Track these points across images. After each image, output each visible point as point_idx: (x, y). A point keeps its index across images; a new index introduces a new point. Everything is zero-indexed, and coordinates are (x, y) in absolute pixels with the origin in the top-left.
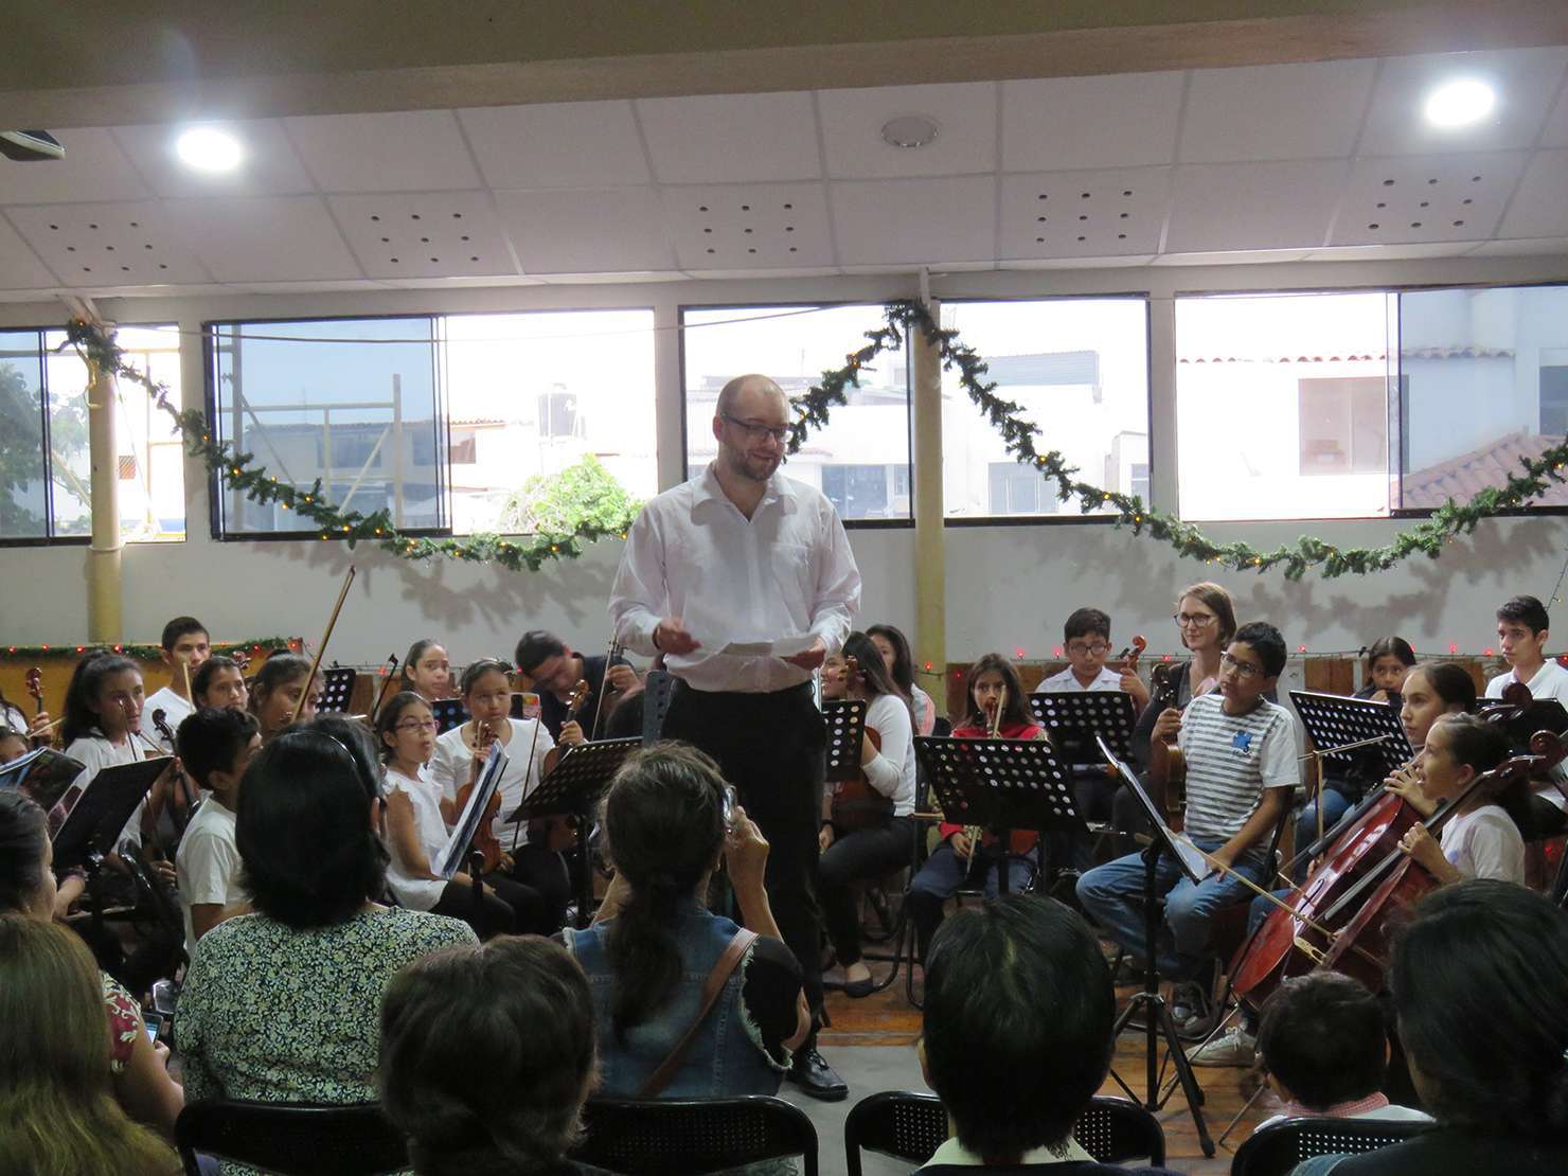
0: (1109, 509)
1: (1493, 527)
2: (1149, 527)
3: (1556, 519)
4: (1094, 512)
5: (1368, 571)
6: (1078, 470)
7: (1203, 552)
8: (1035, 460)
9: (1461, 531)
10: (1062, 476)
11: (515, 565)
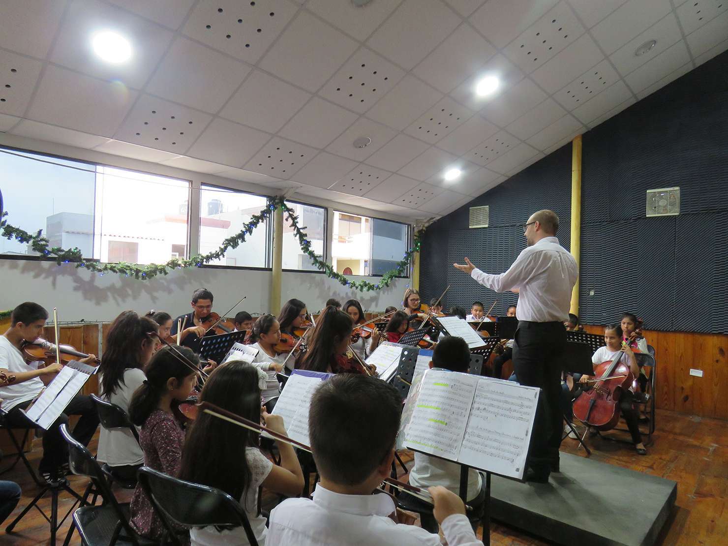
11: (137, 276)
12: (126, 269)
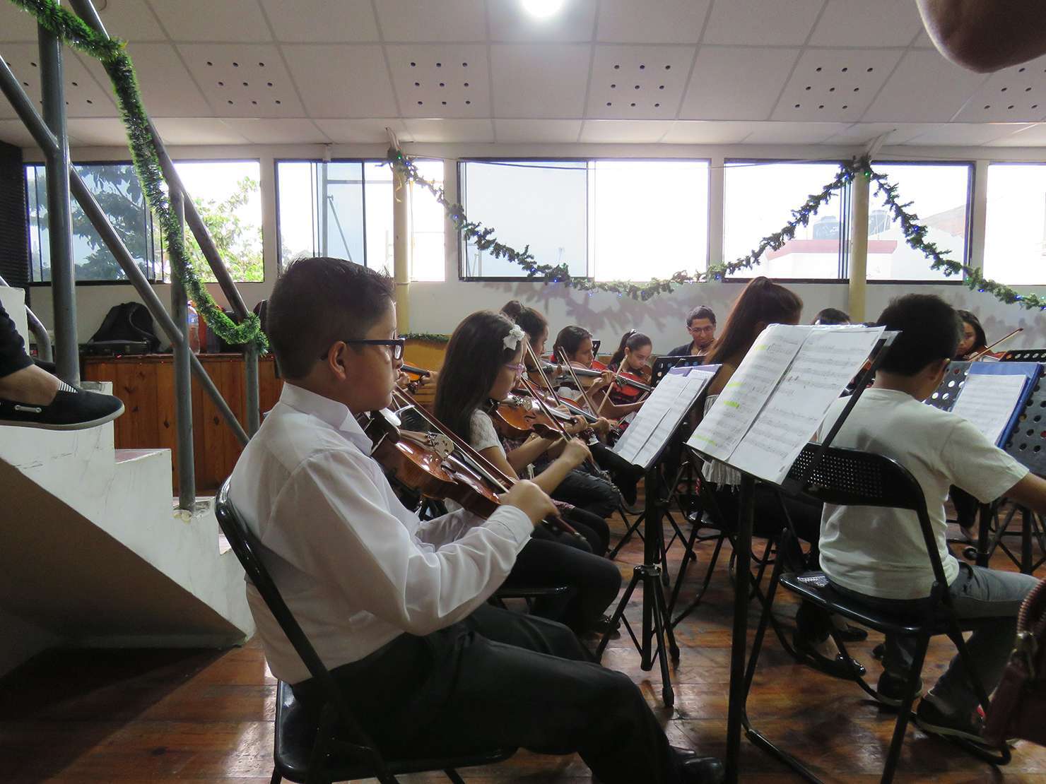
6: (950, 252)
7: (1012, 298)
8: (922, 246)
10: (937, 256)
11: (635, 297)
12: (619, 287)
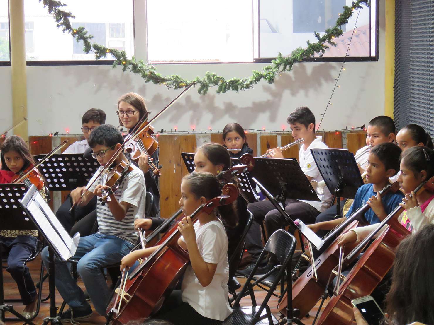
0: (109, 57)
1: (304, 68)
2: (130, 66)
3: (334, 64)
4: (102, 59)
5: (239, 90)
6: (93, 37)
7: (157, 80)
8: (71, 31)
9: (286, 70)
10: (85, 40)
